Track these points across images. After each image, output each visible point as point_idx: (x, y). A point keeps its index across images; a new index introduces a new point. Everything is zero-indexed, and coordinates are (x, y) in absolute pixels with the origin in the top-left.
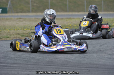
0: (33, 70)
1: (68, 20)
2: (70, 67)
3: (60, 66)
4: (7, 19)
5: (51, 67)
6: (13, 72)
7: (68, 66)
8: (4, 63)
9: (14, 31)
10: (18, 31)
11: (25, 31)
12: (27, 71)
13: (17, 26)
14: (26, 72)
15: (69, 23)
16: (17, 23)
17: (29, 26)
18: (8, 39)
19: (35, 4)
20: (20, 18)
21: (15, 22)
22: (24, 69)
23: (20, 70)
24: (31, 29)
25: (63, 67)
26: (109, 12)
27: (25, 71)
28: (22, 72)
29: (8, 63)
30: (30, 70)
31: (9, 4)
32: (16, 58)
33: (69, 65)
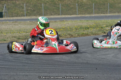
0: (31, 71)
1: (61, 22)
2: (66, 67)
3: (56, 67)
4: (3, 23)
5: (48, 67)
6: (12, 73)
7: (64, 67)
8: (3, 65)
9: (10, 35)
10: (14, 34)
11: (21, 34)
12: (25, 72)
13: (12, 29)
14: (24, 74)
15: (63, 26)
16: (13, 27)
17: (25, 29)
18: (5, 42)
19: (29, 8)
20: (16, 22)
21: (11, 26)
22: (22, 70)
23: (18, 71)
24: (27, 32)
25: (59, 68)
26: (100, 15)
27: (23, 72)
28: (21, 73)
29: (6, 65)
30: (28, 71)
31: (4, 8)
32: (13, 60)
33: (65, 65)
